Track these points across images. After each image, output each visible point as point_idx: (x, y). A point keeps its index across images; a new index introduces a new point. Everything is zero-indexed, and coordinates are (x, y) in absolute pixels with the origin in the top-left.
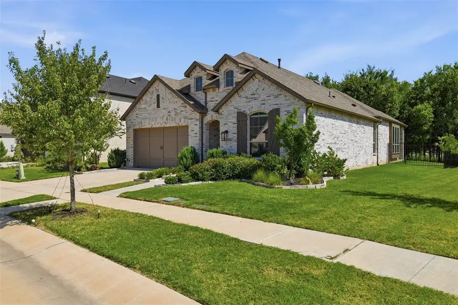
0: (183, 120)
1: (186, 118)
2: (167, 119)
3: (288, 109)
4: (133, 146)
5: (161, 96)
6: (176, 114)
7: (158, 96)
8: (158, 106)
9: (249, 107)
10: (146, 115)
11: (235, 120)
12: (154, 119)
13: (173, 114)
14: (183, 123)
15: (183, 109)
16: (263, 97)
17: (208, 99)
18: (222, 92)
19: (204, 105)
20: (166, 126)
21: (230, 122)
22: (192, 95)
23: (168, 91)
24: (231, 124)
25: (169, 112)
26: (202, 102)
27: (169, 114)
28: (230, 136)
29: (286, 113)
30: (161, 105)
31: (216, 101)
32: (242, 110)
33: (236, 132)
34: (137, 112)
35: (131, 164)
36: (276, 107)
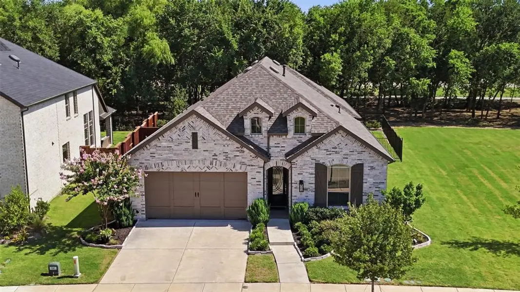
0: (238, 166)
1: (243, 163)
2: (212, 164)
3: (372, 165)
4: (144, 194)
5: (200, 135)
6: (227, 158)
7: (195, 136)
8: (195, 146)
9: (328, 159)
10: (170, 155)
11: (313, 171)
12: (188, 162)
13: (221, 158)
14: (238, 169)
15: (238, 153)
16: (345, 151)
17: (271, 144)
18: (290, 139)
19: (266, 150)
20: (208, 171)
21: (307, 173)
22: (247, 137)
23: (212, 131)
24: (308, 174)
25: (215, 155)
26: (264, 146)
27: (215, 157)
28: (306, 185)
29: (370, 168)
30: (199, 146)
31: (282, 147)
32: (321, 162)
33: (314, 182)
34: (152, 150)
35: (141, 216)
36: (360, 162)
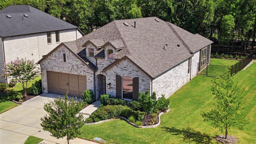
0: (82, 72)
1: (84, 71)
2: (71, 70)
3: (143, 79)
4: (47, 81)
5: (66, 55)
6: (78, 68)
7: (64, 55)
8: (65, 61)
9: (122, 73)
10: (55, 64)
11: (115, 79)
12: (62, 68)
13: (75, 67)
14: (82, 74)
15: (82, 66)
16: (130, 70)
17: (98, 62)
18: (106, 61)
19: (96, 65)
20: (70, 73)
21: (112, 79)
22: (87, 58)
23: (71, 54)
24: (113, 80)
25: (73, 66)
26: (94, 63)
27: (73, 67)
28: (112, 86)
29: (142, 80)
30: (66, 60)
31: (103, 64)
32: (119, 74)
33: (115, 84)
34: (49, 61)
35: (46, 91)
36: (137, 76)
